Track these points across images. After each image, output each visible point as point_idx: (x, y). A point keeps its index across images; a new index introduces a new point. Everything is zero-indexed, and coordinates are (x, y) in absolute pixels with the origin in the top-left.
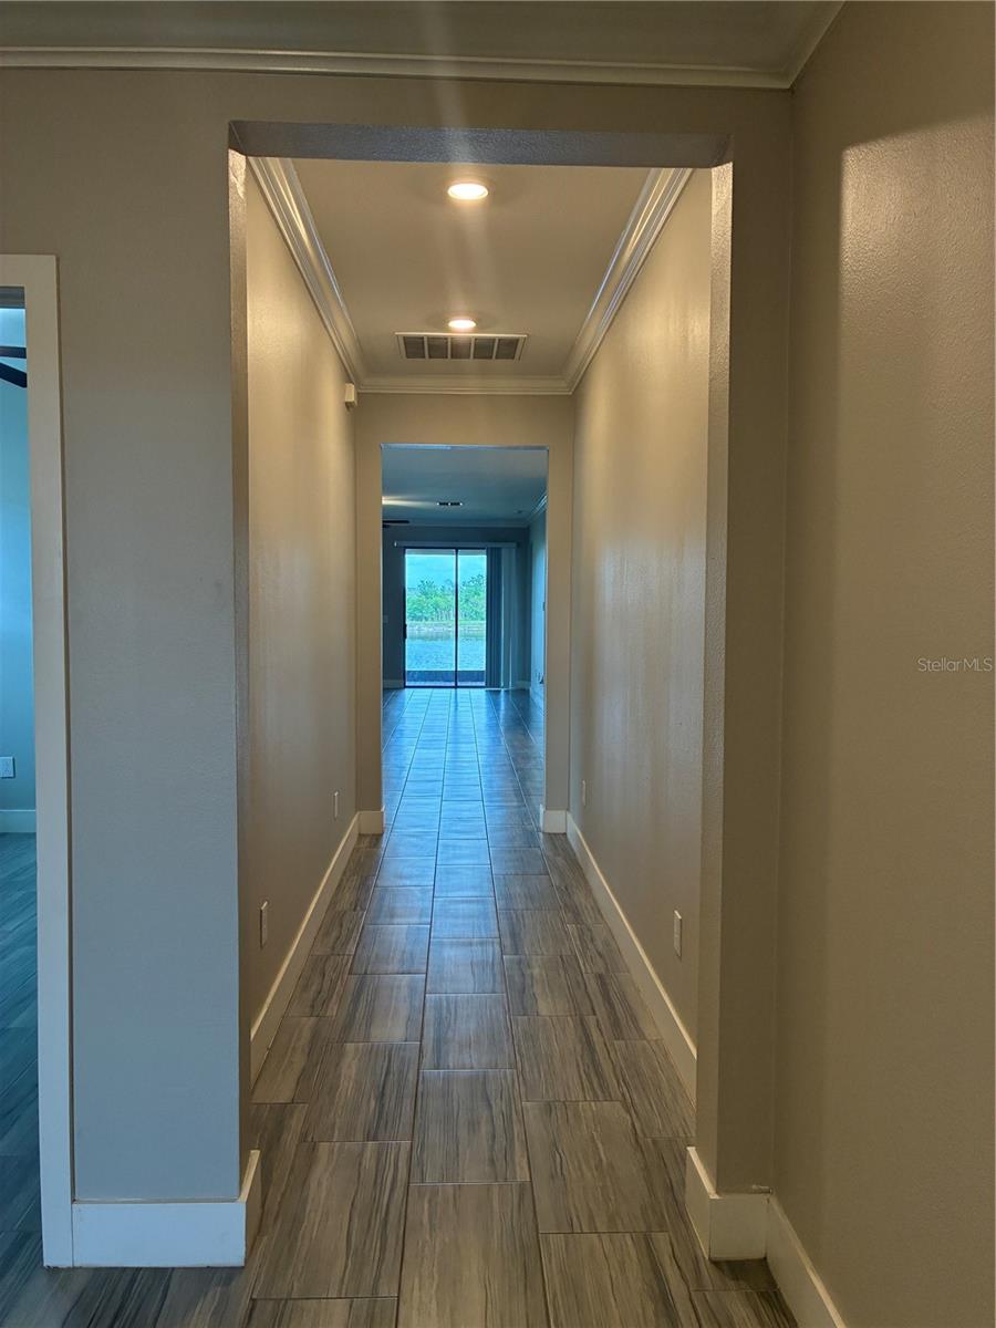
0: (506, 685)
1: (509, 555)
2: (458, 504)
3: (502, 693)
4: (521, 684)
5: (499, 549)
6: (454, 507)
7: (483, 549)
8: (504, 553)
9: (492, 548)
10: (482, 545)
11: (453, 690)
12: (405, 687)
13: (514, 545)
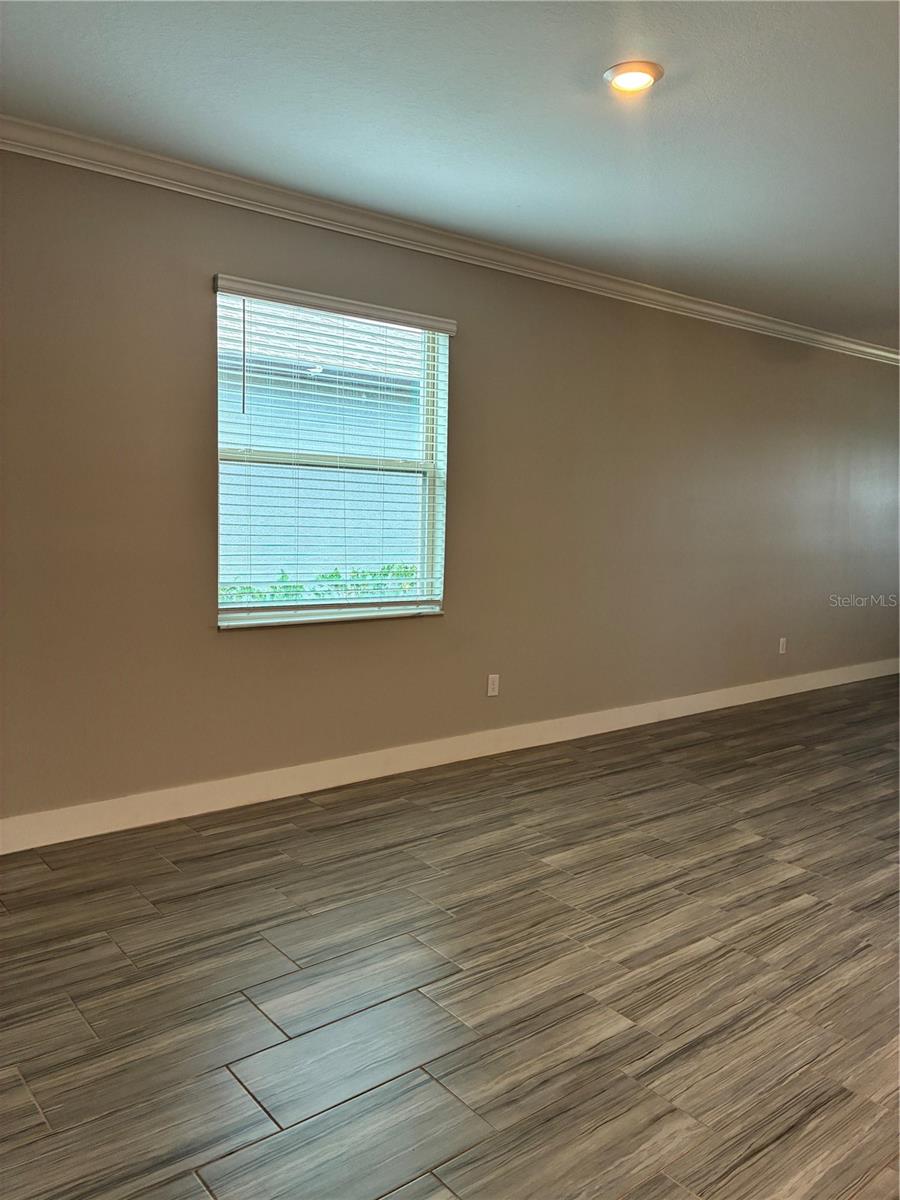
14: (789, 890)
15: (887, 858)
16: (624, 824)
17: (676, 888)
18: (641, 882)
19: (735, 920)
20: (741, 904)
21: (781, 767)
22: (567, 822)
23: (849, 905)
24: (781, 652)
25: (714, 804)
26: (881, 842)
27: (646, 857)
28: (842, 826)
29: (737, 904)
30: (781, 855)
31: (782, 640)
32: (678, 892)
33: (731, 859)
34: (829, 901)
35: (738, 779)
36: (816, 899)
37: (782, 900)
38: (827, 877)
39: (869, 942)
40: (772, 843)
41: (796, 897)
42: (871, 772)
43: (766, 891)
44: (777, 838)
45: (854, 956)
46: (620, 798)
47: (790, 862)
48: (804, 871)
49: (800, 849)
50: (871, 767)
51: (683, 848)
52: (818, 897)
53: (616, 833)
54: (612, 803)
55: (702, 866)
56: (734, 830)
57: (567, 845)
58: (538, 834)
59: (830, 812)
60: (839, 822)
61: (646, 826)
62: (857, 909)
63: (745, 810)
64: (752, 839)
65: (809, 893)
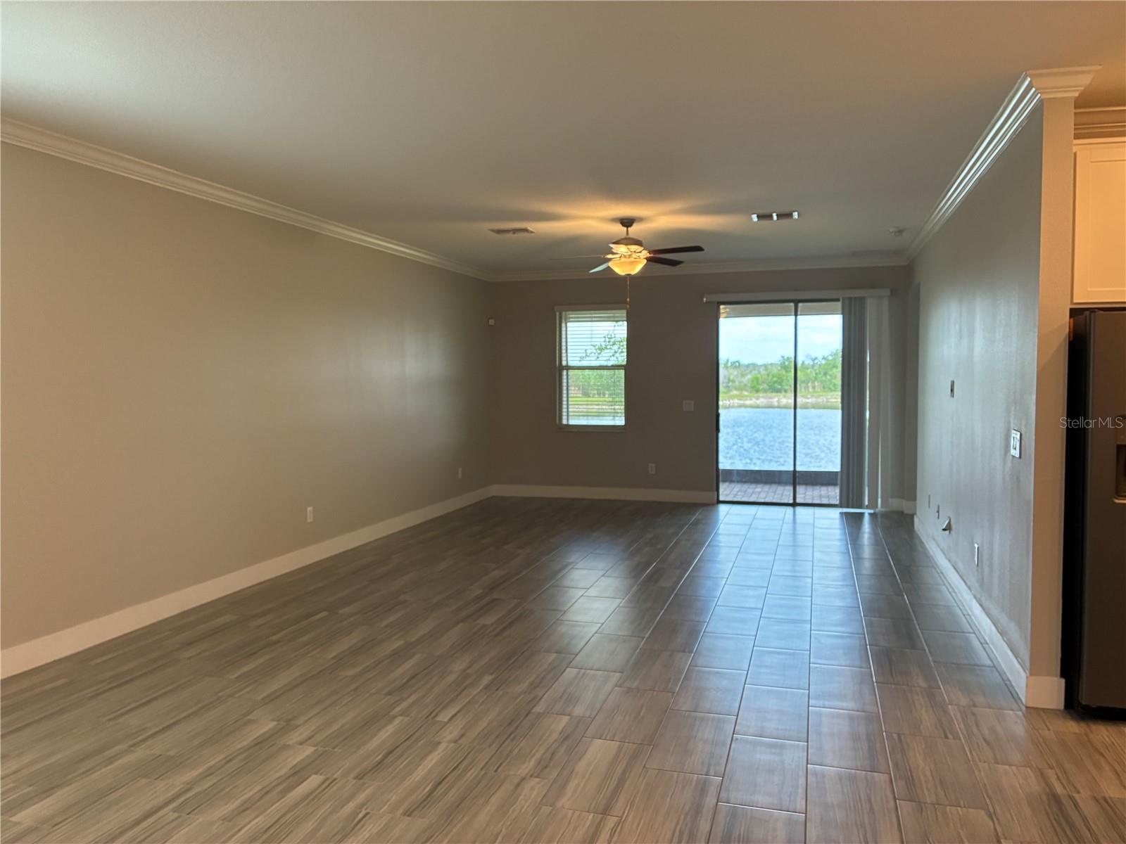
0: (873, 504)
1: (877, 309)
2: (790, 215)
3: (867, 519)
4: (895, 504)
5: (862, 300)
6: (785, 221)
7: (838, 300)
8: (871, 306)
9: (850, 299)
10: (833, 294)
11: (790, 510)
12: (719, 502)
13: (887, 292)
14: (298, 774)
15: (391, 713)
16: (123, 747)
17: (174, 810)
18: (136, 813)
19: (236, 829)
20: (245, 808)
21: (305, 638)
22: (53, 759)
23: (352, 775)
24: (309, 520)
25: (231, 696)
26: (389, 697)
27: (144, 781)
28: (355, 690)
29: (242, 808)
30: (294, 737)
31: (310, 509)
32: (176, 815)
33: (241, 757)
34: (335, 776)
35: (261, 660)
36: (322, 778)
37: (290, 788)
38: (336, 750)
39: (368, 811)
40: (287, 725)
41: (305, 780)
42: (386, 626)
43: (274, 784)
44: (290, 720)
45: (351, 831)
46: (119, 716)
47: (301, 744)
48: (315, 748)
49: (312, 726)
50: (385, 623)
51: (189, 759)
52: (325, 775)
53: (111, 760)
54: (111, 723)
55: (209, 773)
56: (250, 721)
57: (48, 791)
58: (11, 785)
59: (346, 676)
60: (354, 686)
61: (149, 742)
62: (358, 777)
63: (262, 696)
64: (268, 726)
65: (316, 773)
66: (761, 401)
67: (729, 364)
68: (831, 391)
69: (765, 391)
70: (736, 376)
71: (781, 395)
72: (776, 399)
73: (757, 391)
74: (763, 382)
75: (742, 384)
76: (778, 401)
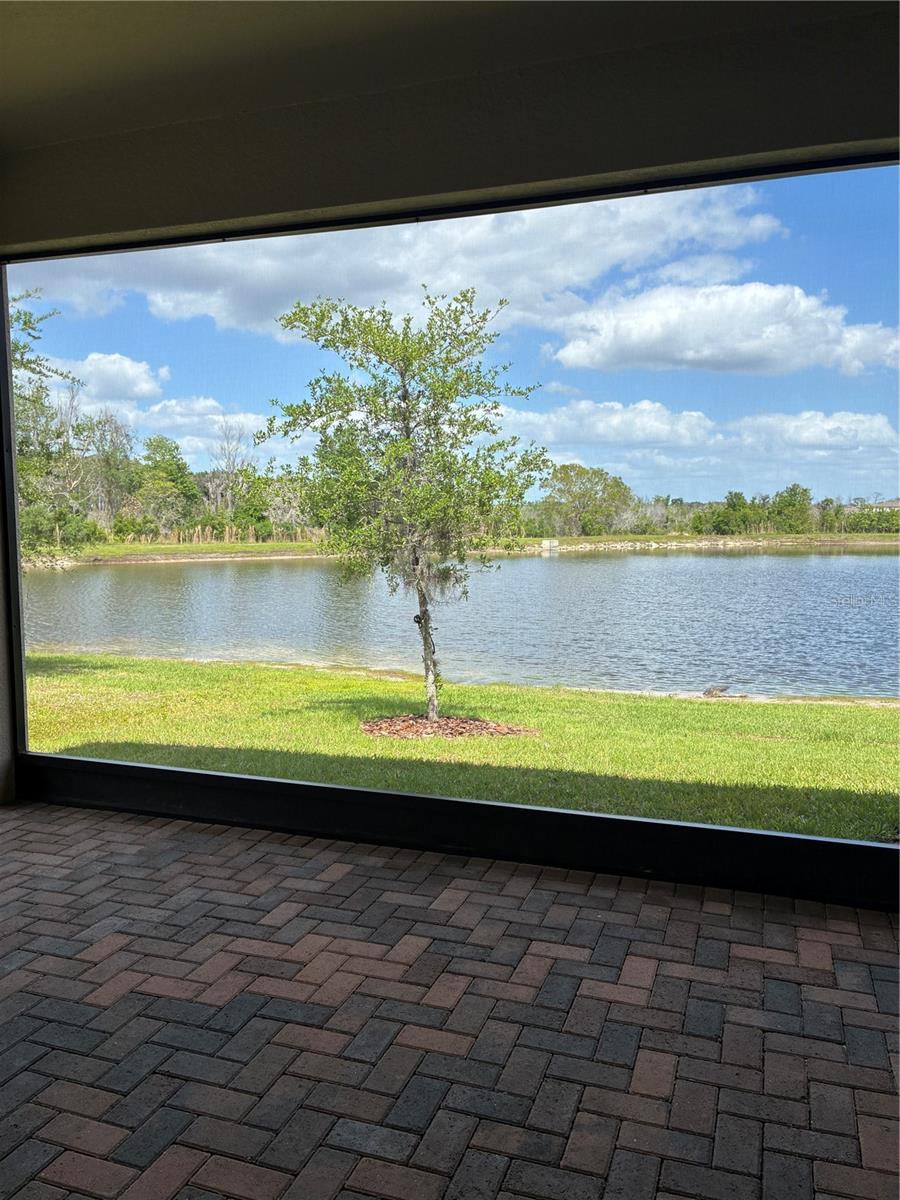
66: (704, 544)
67: (670, 503)
68: (787, 533)
69: (709, 532)
70: (676, 515)
71: (728, 538)
72: (722, 542)
73: (700, 532)
74: (707, 522)
75: (683, 524)
76: (724, 545)
